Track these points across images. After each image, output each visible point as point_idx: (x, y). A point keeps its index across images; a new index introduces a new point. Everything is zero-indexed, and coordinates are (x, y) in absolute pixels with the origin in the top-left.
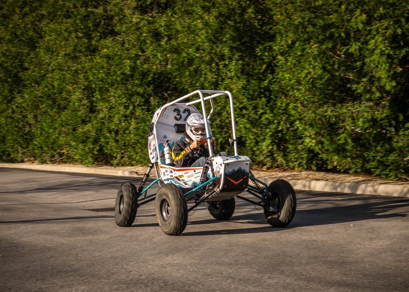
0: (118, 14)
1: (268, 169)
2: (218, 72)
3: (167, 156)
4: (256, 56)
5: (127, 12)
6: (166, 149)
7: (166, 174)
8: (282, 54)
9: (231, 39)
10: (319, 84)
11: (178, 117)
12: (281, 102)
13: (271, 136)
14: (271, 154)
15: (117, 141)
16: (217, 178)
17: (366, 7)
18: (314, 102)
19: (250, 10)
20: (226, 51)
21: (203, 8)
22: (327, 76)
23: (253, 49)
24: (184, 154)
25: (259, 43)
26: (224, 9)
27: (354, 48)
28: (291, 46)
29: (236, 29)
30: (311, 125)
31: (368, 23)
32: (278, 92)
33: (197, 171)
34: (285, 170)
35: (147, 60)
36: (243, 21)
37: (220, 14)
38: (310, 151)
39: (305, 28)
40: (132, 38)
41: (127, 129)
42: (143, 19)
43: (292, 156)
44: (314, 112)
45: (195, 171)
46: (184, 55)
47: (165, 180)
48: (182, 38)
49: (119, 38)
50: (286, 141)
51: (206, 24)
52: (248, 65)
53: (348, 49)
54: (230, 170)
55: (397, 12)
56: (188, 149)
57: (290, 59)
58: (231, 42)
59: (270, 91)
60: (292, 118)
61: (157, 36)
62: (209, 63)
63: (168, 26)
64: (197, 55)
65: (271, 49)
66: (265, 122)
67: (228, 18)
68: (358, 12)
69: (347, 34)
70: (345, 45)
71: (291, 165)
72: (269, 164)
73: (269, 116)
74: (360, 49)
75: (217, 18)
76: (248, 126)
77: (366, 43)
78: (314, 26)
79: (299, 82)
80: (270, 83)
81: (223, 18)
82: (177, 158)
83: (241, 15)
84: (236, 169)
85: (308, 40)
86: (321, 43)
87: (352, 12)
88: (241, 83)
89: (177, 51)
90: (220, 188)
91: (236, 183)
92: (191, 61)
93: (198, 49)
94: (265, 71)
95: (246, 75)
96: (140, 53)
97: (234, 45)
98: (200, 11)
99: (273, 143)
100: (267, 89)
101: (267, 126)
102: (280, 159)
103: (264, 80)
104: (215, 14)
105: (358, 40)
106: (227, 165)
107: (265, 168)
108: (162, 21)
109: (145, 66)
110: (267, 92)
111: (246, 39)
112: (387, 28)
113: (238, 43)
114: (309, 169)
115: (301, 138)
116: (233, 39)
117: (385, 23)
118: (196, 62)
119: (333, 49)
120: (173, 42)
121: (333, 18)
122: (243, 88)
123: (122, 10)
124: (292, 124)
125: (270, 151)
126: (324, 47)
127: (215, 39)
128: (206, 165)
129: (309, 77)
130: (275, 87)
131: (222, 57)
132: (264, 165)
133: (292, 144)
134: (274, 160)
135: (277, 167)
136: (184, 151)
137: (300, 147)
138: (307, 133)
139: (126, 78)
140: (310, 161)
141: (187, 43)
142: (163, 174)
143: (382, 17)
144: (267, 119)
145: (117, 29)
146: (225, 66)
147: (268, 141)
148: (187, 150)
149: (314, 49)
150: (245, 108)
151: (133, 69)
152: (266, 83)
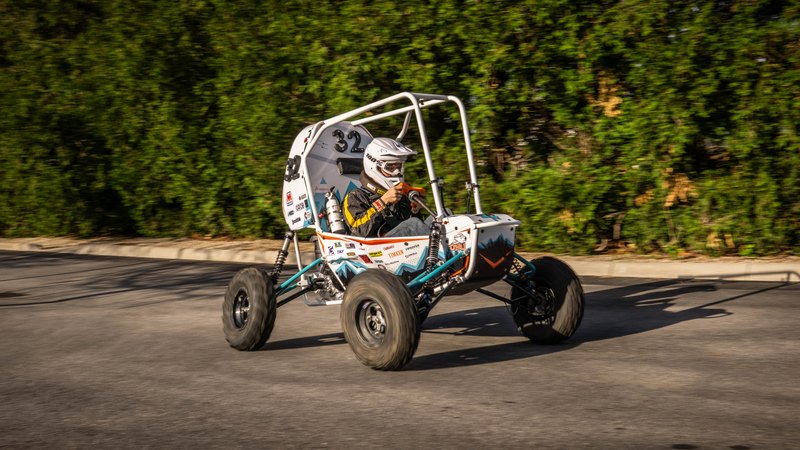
0: (10, 38)
1: (214, 237)
2: (145, 115)
3: (333, 217)
4: (193, 96)
5: (24, 35)
6: (331, 204)
7: (335, 250)
8: (229, 93)
9: (161, 74)
10: (273, 130)
11: (342, 146)
12: (227, 154)
13: (217, 196)
14: (216, 219)
15: (11, 205)
16: (461, 256)
17: (326, 39)
18: (267, 154)
19: (185, 38)
20: (155, 89)
21: (125, 33)
22: (282, 121)
23: (189, 86)
24: (374, 214)
25: (198, 79)
26: (151, 36)
27: (314, 87)
28: (237, 83)
29: (168, 61)
30: (264, 182)
31: (330, 56)
32: (224, 140)
33: (411, 244)
34: (234, 239)
35: (51, 99)
36: (177, 51)
37: (147, 43)
38: (265, 214)
39: (254, 61)
40: (31, 69)
41: (25, 189)
42: (45, 46)
43: (243, 220)
44: (267, 166)
45: (406, 244)
46: (101, 93)
47: (332, 262)
48: (99, 72)
49: (12, 70)
50: (234, 202)
51: (129, 54)
52: (184, 106)
53: (306, 89)
54: (486, 242)
55: (364, 45)
56: (378, 204)
57: (236, 99)
58: (160, 77)
59: (214, 140)
60: (241, 174)
61: (64, 67)
62: (134, 104)
63: (81, 56)
64: (118, 93)
65: (212, 87)
66: (208, 179)
67: (158, 46)
68: (316, 44)
69: (305, 69)
70: (303, 83)
71: (242, 231)
72: (214, 231)
73: (211, 171)
74: (322, 89)
75: (142, 46)
76: (186, 183)
77: (327, 81)
78: (264, 59)
79: (248, 129)
80: (214, 129)
81: (152, 48)
82: (359, 222)
83: (174, 43)
84: (494, 239)
85: (256, 77)
86: (275, 79)
87: (309, 43)
88: (175, 130)
89: (90, 87)
90: (466, 275)
91: (493, 265)
92: (110, 101)
93: (118, 86)
94: (207, 114)
95: (182, 119)
96: (42, 90)
97: (165, 81)
98: (119, 37)
99: (218, 205)
100: (209, 137)
101: (210, 183)
102: (228, 225)
103: (205, 126)
104: (141, 41)
105: (317, 77)
106: (481, 231)
107: (208, 236)
108: (72, 48)
109: (49, 107)
110: (208, 141)
111: (181, 74)
112: (352, 64)
113: (171, 79)
114: (264, 236)
115: (252, 198)
116: (163, 73)
117: (350, 58)
118: (118, 102)
119: (289, 88)
120: (87, 77)
121: (287, 49)
122: (180, 136)
123: (15, 33)
124: (241, 179)
125: (214, 216)
126: (277, 85)
127: (141, 73)
128: (434, 232)
129: (261, 122)
130: (219, 135)
131: (150, 97)
132: (208, 232)
133: (242, 206)
134: (220, 226)
135: (224, 235)
136: (372, 209)
137: (252, 209)
138: (259, 192)
139: (22, 123)
140: (265, 226)
141: (103, 78)
142: (327, 250)
143: (345, 51)
144: (209, 174)
145: (10, 57)
146: (155, 107)
147: (211, 203)
148: (377, 207)
149: (265, 87)
150: (180, 161)
151: (31, 110)
152: (206, 130)
